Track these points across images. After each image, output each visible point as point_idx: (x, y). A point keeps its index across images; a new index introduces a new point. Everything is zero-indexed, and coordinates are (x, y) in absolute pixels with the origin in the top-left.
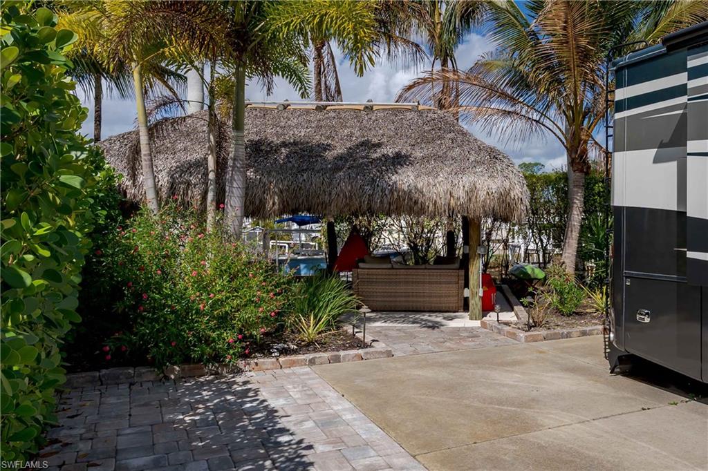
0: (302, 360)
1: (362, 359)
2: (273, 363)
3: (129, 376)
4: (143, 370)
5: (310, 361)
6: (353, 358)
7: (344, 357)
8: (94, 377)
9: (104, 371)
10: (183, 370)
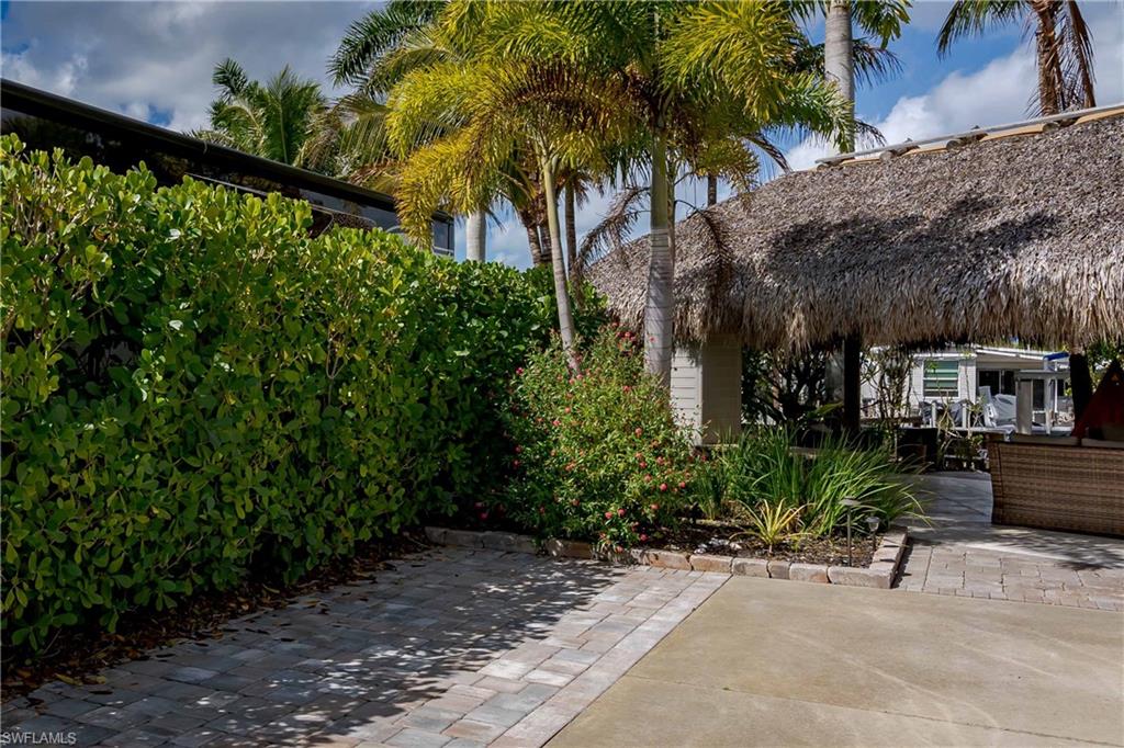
0: (724, 564)
1: (830, 582)
2: (680, 560)
3: (509, 543)
4: (524, 538)
5: (737, 567)
6: (812, 576)
7: (795, 571)
8: (477, 537)
9: (488, 533)
10: (566, 546)
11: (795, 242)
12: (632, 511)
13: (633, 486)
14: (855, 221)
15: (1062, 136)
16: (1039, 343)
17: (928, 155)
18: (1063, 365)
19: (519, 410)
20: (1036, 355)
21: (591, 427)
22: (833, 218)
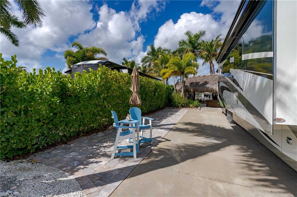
1: (196, 110)
7: (193, 109)
10: (176, 108)
11: (191, 84)
12: (181, 105)
13: (182, 103)
14: (196, 82)
15: (211, 76)
16: (210, 92)
17: (201, 77)
18: (212, 94)
19: (172, 97)
20: (210, 93)
21: (178, 98)
22: (194, 82)
